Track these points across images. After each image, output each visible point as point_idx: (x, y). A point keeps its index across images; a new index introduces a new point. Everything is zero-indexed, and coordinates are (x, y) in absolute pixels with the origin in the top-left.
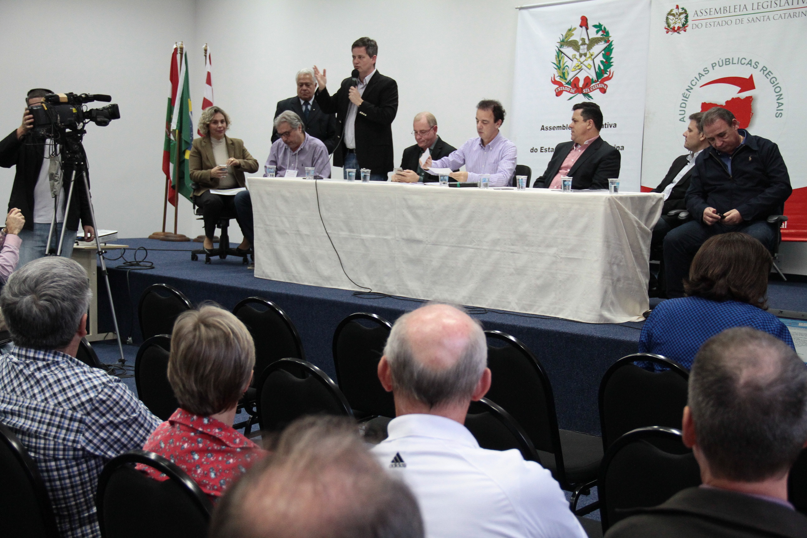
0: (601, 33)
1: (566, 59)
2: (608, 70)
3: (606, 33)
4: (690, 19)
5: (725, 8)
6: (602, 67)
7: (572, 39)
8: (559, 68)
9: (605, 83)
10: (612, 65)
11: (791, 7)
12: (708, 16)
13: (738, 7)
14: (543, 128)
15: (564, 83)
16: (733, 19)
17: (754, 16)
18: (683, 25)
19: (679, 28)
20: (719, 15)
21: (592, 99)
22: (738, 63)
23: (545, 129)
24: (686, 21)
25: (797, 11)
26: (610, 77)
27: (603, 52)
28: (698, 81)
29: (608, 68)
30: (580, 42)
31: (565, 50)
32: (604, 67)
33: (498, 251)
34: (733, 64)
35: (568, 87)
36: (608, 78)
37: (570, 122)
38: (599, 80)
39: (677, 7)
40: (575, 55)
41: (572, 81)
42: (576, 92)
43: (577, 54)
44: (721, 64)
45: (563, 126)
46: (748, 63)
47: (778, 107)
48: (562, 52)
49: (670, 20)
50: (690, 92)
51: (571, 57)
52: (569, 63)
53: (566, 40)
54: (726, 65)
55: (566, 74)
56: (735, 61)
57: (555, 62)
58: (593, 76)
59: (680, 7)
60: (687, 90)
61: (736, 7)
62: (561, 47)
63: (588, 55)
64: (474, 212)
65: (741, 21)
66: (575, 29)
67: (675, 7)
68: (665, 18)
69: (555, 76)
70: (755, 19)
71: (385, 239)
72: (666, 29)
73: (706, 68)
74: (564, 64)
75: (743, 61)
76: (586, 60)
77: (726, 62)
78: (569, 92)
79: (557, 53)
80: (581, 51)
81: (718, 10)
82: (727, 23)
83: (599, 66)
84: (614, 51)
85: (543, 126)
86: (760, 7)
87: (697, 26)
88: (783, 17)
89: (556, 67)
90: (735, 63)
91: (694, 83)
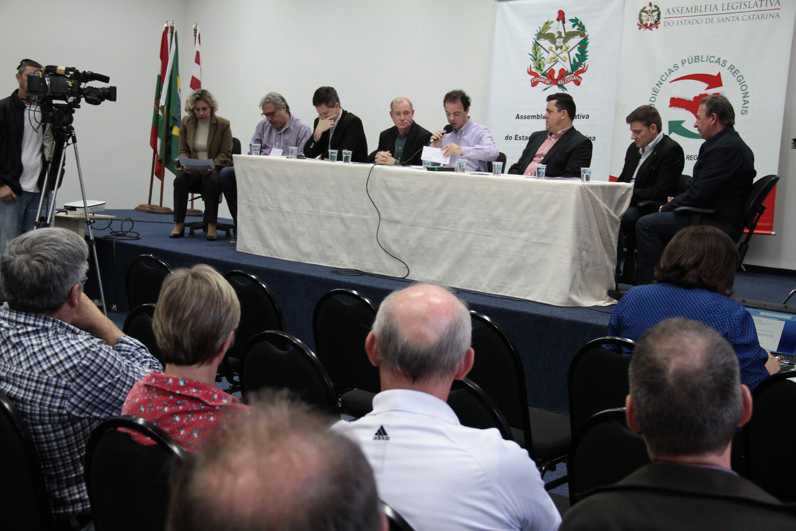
0: (577, 27)
1: (542, 51)
2: (583, 63)
3: (582, 27)
4: (662, 16)
5: (696, 7)
6: (577, 60)
7: (549, 31)
8: (535, 59)
9: (580, 75)
10: (587, 59)
11: (760, 9)
12: (680, 15)
13: (709, 7)
14: (518, 117)
15: (539, 74)
16: (704, 18)
17: (724, 16)
18: (656, 22)
19: (651, 25)
20: (690, 14)
21: (566, 90)
22: (707, 61)
23: (520, 117)
24: (659, 18)
25: (765, 12)
26: (585, 69)
27: (578, 46)
28: (668, 76)
29: (583, 62)
30: (557, 35)
31: (543, 42)
32: (579, 60)
33: (472, 234)
34: (702, 61)
35: (543, 78)
36: (583, 71)
37: (544, 113)
38: (574, 73)
39: (650, 5)
40: (551, 48)
41: (547, 72)
42: (551, 83)
43: (554, 47)
44: (690, 61)
45: (538, 116)
46: (716, 62)
47: (743, 105)
48: (539, 45)
49: (643, 17)
50: (660, 87)
51: (547, 49)
52: (545, 55)
53: (543, 33)
54: (695, 62)
55: (542, 66)
56: (704, 59)
57: (532, 53)
58: (568, 68)
59: (653, 5)
60: (657, 85)
61: (707, 7)
62: (538, 40)
63: (564, 48)
64: (450, 195)
65: (712, 21)
66: (552, 22)
67: (649, 4)
68: (639, 15)
69: (532, 67)
70: (724, 19)
71: (364, 219)
72: (639, 25)
73: (676, 64)
74: (540, 56)
75: (712, 59)
76: (561, 53)
77: (695, 59)
78: (544, 83)
79: (534, 45)
80: (557, 44)
81: (689, 9)
82: (697, 22)
83: (574, 60)
84: (589, 45)
85: (518, 115)
86: (729, 8)
87: (669, 24)
88: (752, 18)
89: (533, 59)
90: (704, 61)
91: (663, 78)
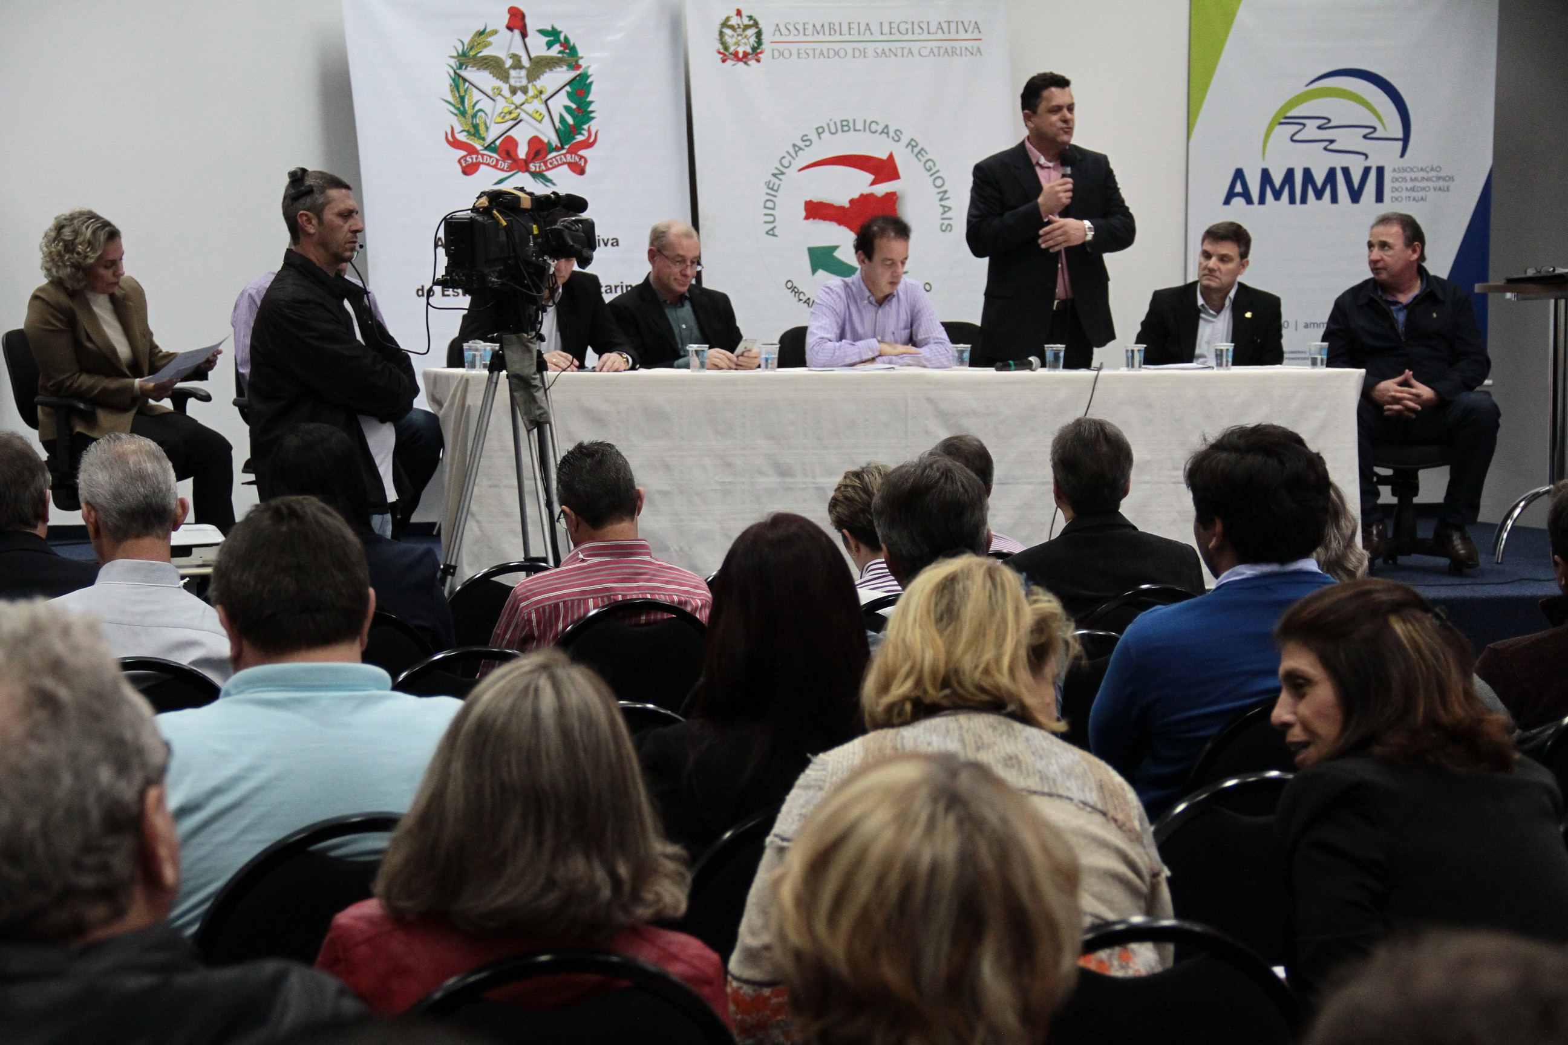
0: (557, 48)
1: (476, 95)
2: (586, 127)
3: (570, 49)
4: (765, 38)
5: (832, 25)
6: (570, 120)
7: (486, 52)
8: (463, 113)
9: (581, 153)
10: (593, 118)
11: (946, 35)
12: (801, 38)
13: (854, 26)
15: (479, 147)
16: (849, 47)
17: (886, 46)
18: (754, 49)
19: (746, 54)
20: (821, 38)
21: (555, 185)
22: (865, 130)
24: (759, 42)
25: (957, 44)
26: (591, 140)
27: (568, 88)
28: (794, 159)
29: (584, 123)
30: (509, 63)
31: (470, 74)
32: (574, 120)
34: (855, 130)
35: (491, 157)
36: (588, 144)
38: (567, 147)
39: (739, 13)
40: (499, 89)
41: (498, 143)
42: (510, 169)
43: (505, 88)
46: (882, 132)
47: (943, 214)
48: (465, 80)
49: (726, 37)
50: (780, 180)
51: (490, 93)
52: (485, 104)
53: (472, 53)
54: (843, 131)
55: (482, 129)
56: (859, 126)
57: (451, 99)
58: (549, 136)
59: (744, 14)
60: (774, 175)
61: (852, 26)
62: (460, 68)
63: (532, 92)
65: (864, 53)
66: (495, 32)
67: (736, 12)
68: (717, 33)
69: (456, 131)
70: (887, 51)
72: (720, 53)
73: (806, 136)
74: (474, 106)
75: (874, 127)
76: (527, 101)
77: (842, 126)
78: (495, 167)
79: (454, 80)
80: (512, 82)
81: (818, 27)
82: (837, 54)
83: (562, 120)
84: (594, 88)
86: (893, 31)
87: (781, 54)
88: (936, 54)
89: (455, 111)
90: (859, 130)
91: (785, 162)
